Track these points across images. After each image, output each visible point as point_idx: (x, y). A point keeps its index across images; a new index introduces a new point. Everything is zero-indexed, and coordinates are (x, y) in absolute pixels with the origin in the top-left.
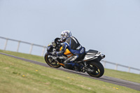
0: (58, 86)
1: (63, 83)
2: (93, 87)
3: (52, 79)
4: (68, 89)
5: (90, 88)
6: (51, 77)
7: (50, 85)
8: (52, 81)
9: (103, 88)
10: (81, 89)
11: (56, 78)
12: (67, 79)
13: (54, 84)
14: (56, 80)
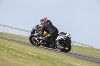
0: (13, 53)
1: (16, 51)
2: (38, 54)
3: (8, 48)
4: (20, 55)
5: (35, 55)
6: (8, 47)
7: (7, 52)
8: (9, 49)
9: (45, 54)
10: (29, 55)
11: (11, 47)
12: (19, 48)
13: (10, 52)
14: (12, 49)
